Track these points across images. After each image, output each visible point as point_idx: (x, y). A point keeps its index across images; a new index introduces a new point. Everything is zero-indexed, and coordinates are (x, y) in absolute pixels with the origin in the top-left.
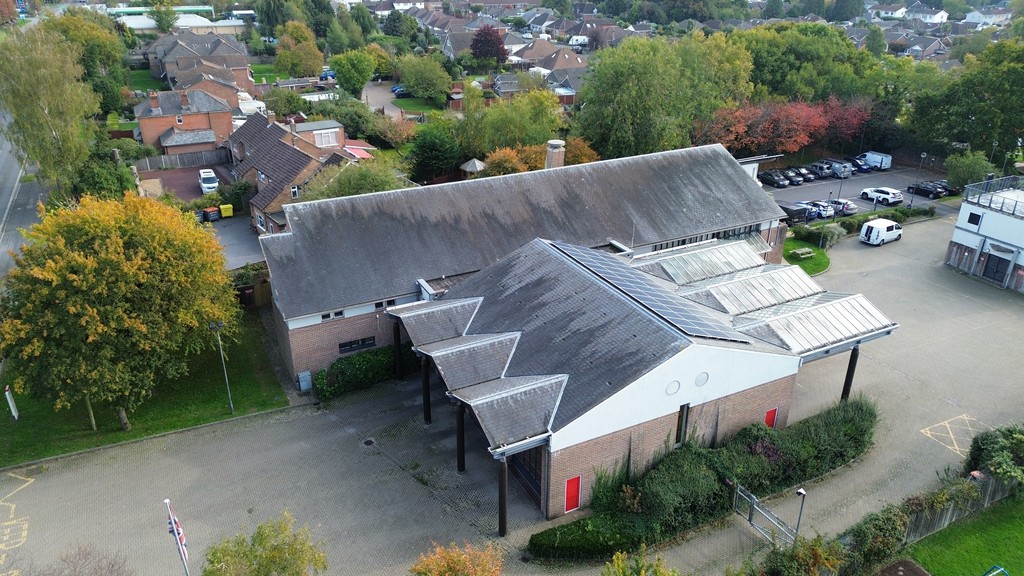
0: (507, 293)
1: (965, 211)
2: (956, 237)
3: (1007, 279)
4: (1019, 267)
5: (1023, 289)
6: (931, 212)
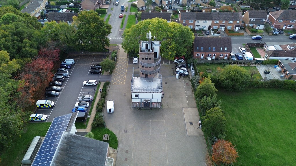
1: (133, 95)
2: (133, 101)
3: (151, 106)
4: (152, 103)
5: (155, 107)
6: (107, 84)
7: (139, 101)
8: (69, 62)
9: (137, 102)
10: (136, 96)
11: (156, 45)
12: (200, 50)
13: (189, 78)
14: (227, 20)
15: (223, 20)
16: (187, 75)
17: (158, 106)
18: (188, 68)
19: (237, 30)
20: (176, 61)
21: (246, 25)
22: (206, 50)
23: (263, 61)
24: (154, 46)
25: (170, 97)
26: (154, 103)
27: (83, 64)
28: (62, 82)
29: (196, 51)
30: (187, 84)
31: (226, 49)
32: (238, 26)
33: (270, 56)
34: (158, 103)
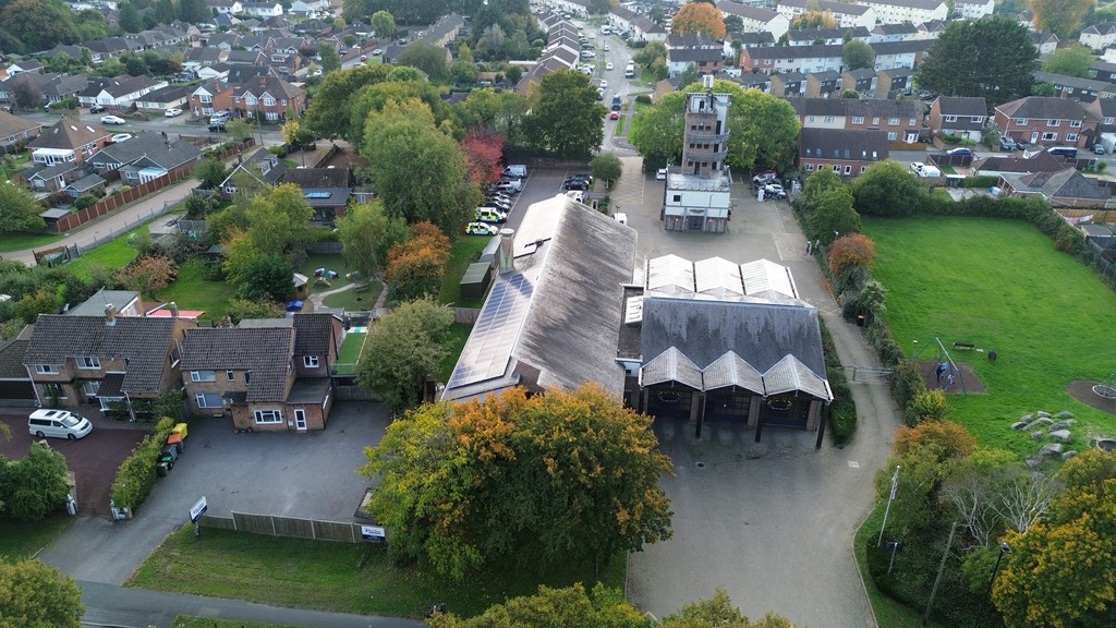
0: (684, 336)
1: (670, 195)
2: (669, 211)
3: (704, 227)
4: (708, 218)
5: (713, 230)
6: (607, 200)
7: (678, 212)
8: (518, 170)
9: (677, 217)
10: (677, 198)
11: (721, 104)
12: (813, 155)
13: (788, 202)
14: (885, 117)
15: (875, 116)
16: (783, 197)
17: (720, 229)
18: (787, 187)
19: (910, 141)
20: (756, 178)
21: (935, 131)
22: (827, 155)
23: (962, 179)
24: (717, 106)
25: (745, 222)
26: (713, 218)
27: (544, 178)
28: (511, 196)
29: (805, 155)
30: (783, 208)
31: (875, 155)
32: (912, 132)
33: (980, 169)
34: (722, 218)
